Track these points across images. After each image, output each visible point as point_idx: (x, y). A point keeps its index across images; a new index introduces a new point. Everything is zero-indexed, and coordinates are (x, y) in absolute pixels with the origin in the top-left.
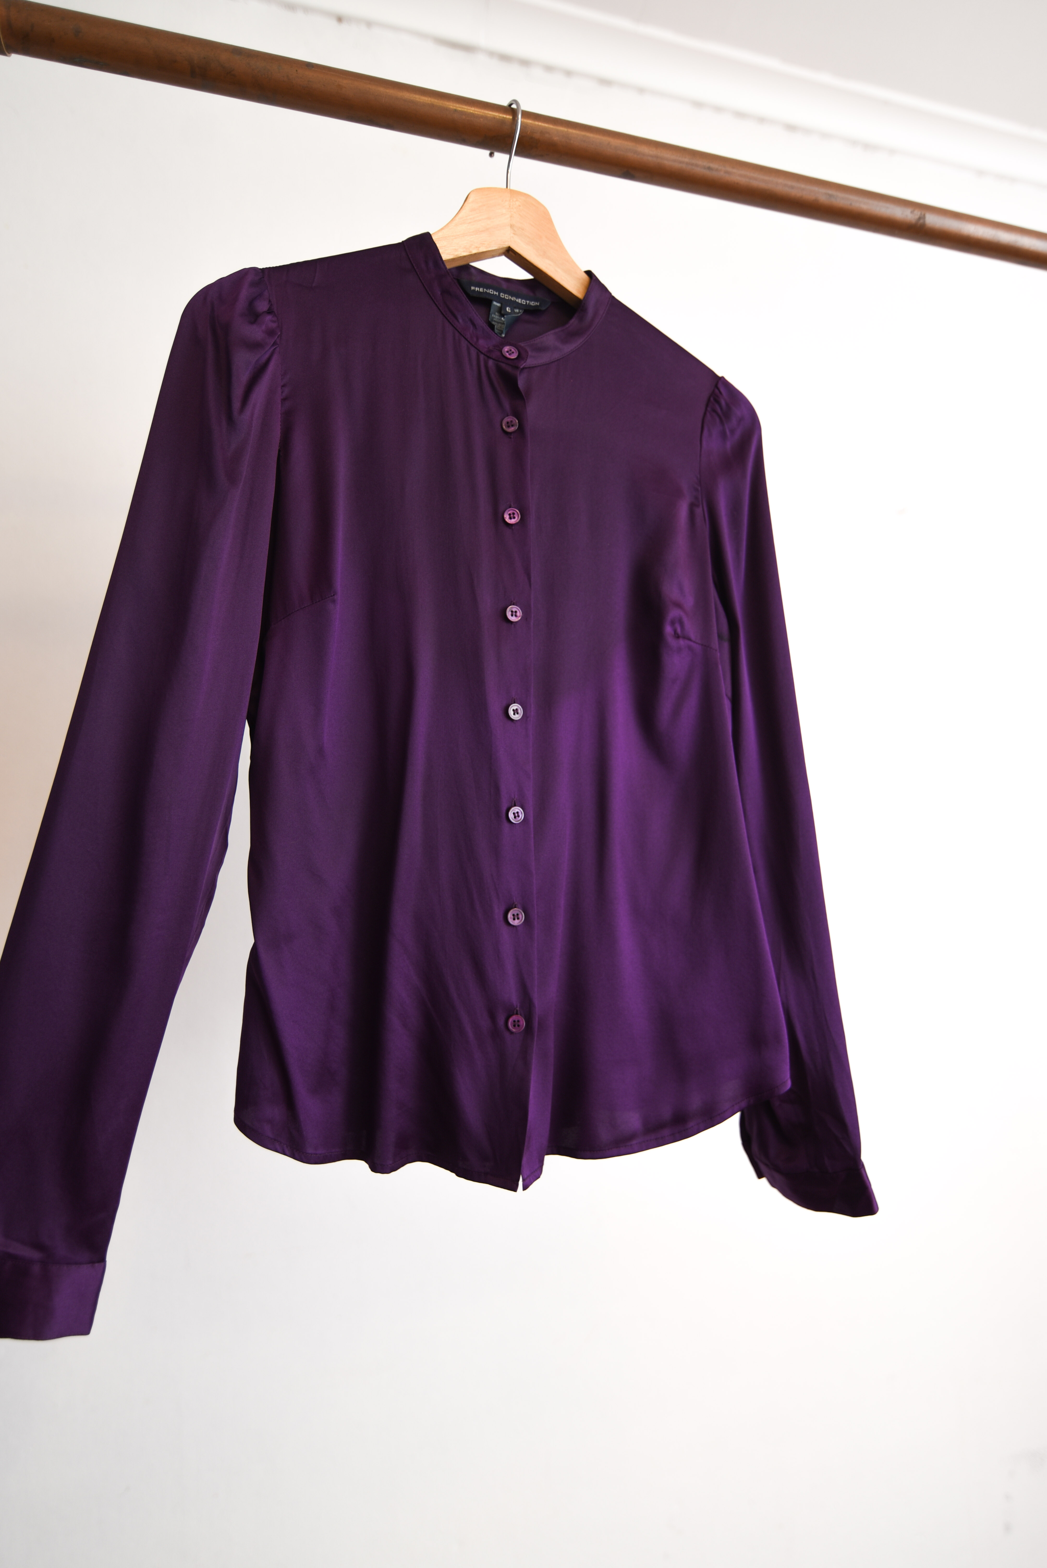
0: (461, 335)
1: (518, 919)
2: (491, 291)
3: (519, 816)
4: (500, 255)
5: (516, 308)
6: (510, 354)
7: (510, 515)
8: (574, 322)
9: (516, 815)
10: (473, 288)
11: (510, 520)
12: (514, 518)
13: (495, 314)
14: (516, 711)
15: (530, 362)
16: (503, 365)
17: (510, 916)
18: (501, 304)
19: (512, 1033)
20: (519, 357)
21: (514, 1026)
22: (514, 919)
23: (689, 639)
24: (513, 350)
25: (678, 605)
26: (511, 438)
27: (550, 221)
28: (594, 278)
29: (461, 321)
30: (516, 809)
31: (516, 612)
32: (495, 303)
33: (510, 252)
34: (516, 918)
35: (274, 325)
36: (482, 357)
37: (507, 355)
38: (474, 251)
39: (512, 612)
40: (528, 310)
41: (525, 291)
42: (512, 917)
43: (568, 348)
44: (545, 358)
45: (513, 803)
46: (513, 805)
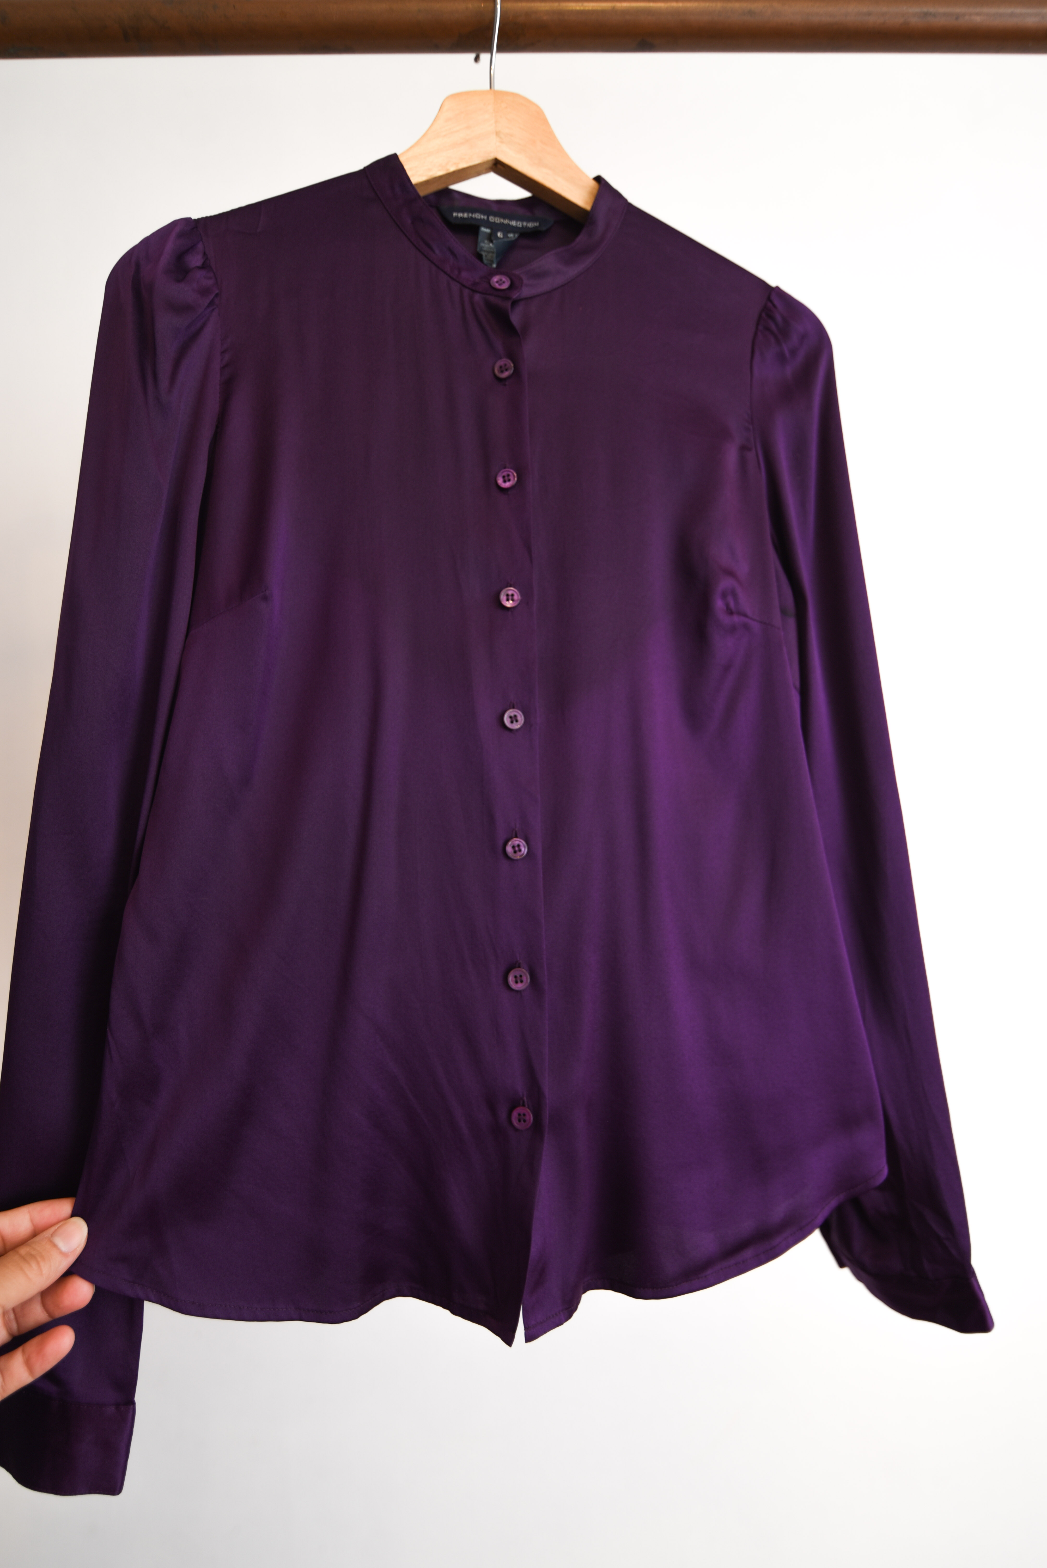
0: (438, 267)
1: (522, 982)
2: (477, 216)
3: (520, 850)
4: (485, 171)
5: (509, 232)
6: (500, 285)
7: (504, 477)
8: (582, 239)
9: (517, 849)
10: (455, 214)
11: (505, 484)
12: (509, 480)
13: (484, 242)
14: (514, 718)
15: (526, 292)
16: (492, 299)
17: (511, 979)
18: (491, 229)
19: (516, 1130)
20: (512, 287)
21: (519, 1121)
22: (517, 982)
23: (745, 615)
24: (504, 279)
25: (730, 573)
26: (505, 385)
27: (545, 122)
28: (603, 182)
29: (437, 252)
30: (516, 841)
31: (513, 595)
32: (483, 229)
33: (499, 166)
34: (519, 981)
35: (209, 282)
36: (466, 292)
37: (497, 286)
38: (452, 169)
39: (508, 595)
40: (525, 234)
41: (520, 211)
42: (514, 979)
43: (573, 271)
44: (545, 285)
45: (514, 833)
46: (514, 835)
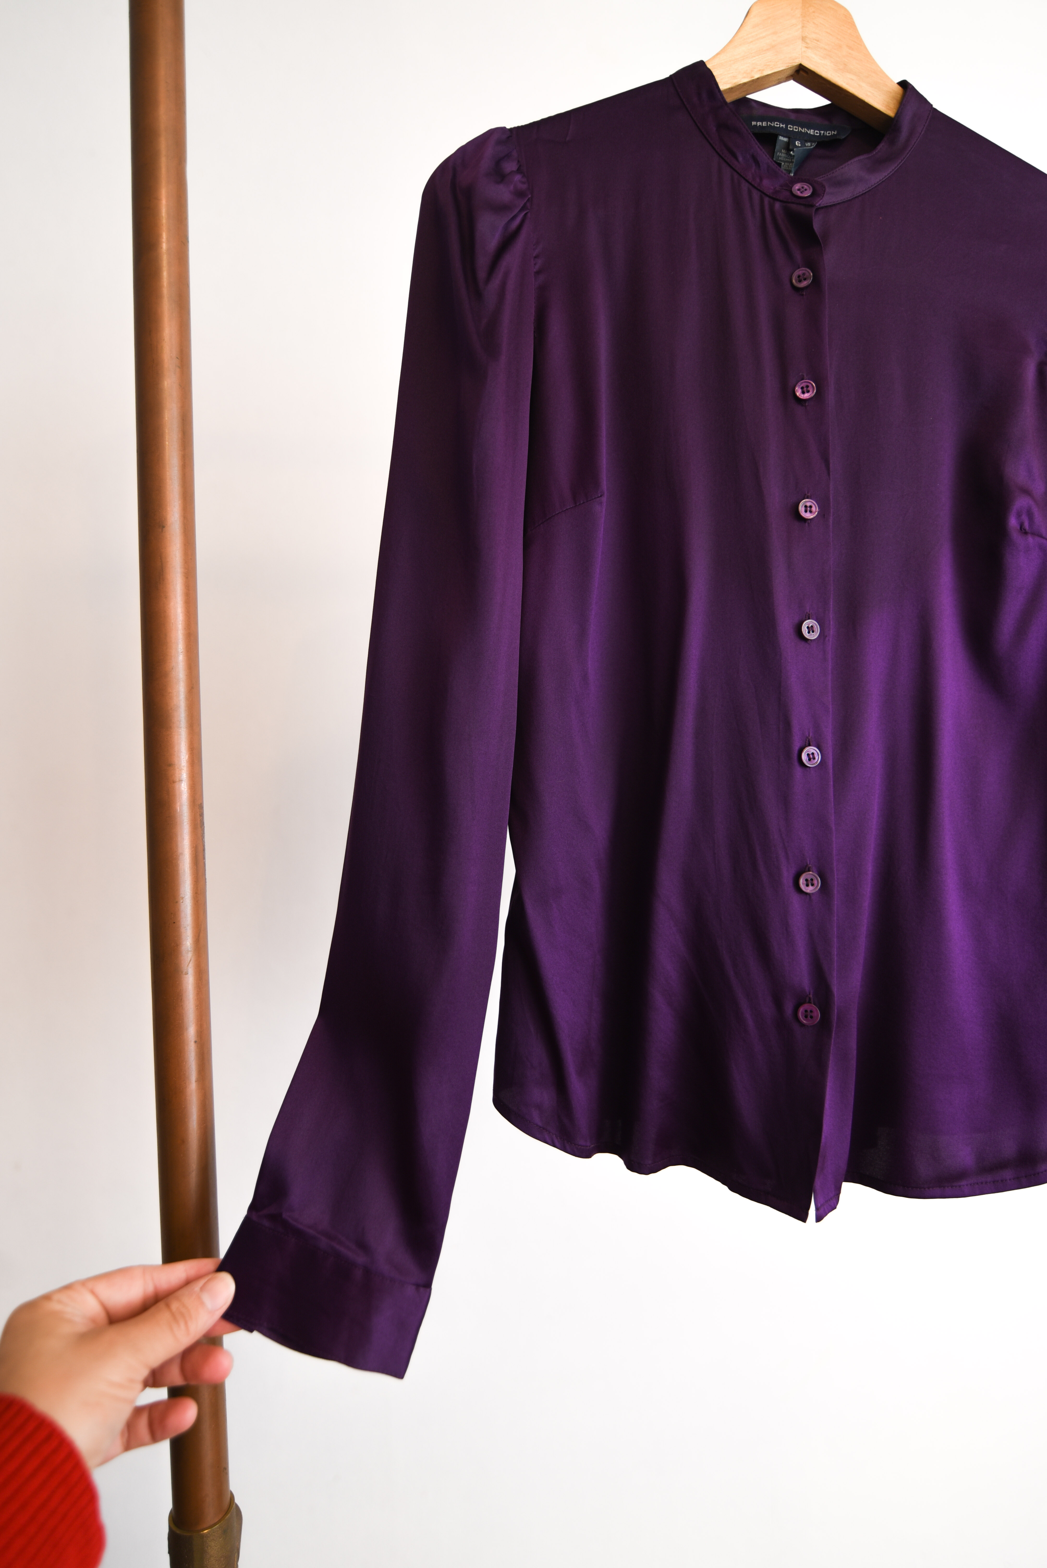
0: (741, 176)
1: (813, 885)
2: (776, 124)
3: (814, 758)
4: (787, 79)
5: (807, 141)
6: (801, 193)
7: (802, 388)
8: (882, 147)
9: (811, 756)
10: (754, 123)
11: (802, 395)
12: (808, 392)
13: (781, 152)
14: (811, 629)
15: (826, 200)
16: (794, 206)
17: (802, 882)
18: (789, 138)
19: (803, 1027)
20: (814, 194)
21: (807, 1019)
22: (807, 885)
23: (1041, 536)
24: (806, 187)
25: (1027, 492)
26: (803, 295)
27: (852, 25)
28: (910, 87)
29: (740, 159)
30: (812, 749)
31: (811, 507)
32: (781, 138)
33: (801, 72)
34: (810, 885)
35: (525, 187)
36: (766, 200)
37: (799, 193)
38: (756, 76)
39: (806, 507)
40: (822, 143)
41: (818, 120)
42: (805, 882)
43: (875, 179)
44: (846, 194)
45: (807, 742)
46: (807, 744)
